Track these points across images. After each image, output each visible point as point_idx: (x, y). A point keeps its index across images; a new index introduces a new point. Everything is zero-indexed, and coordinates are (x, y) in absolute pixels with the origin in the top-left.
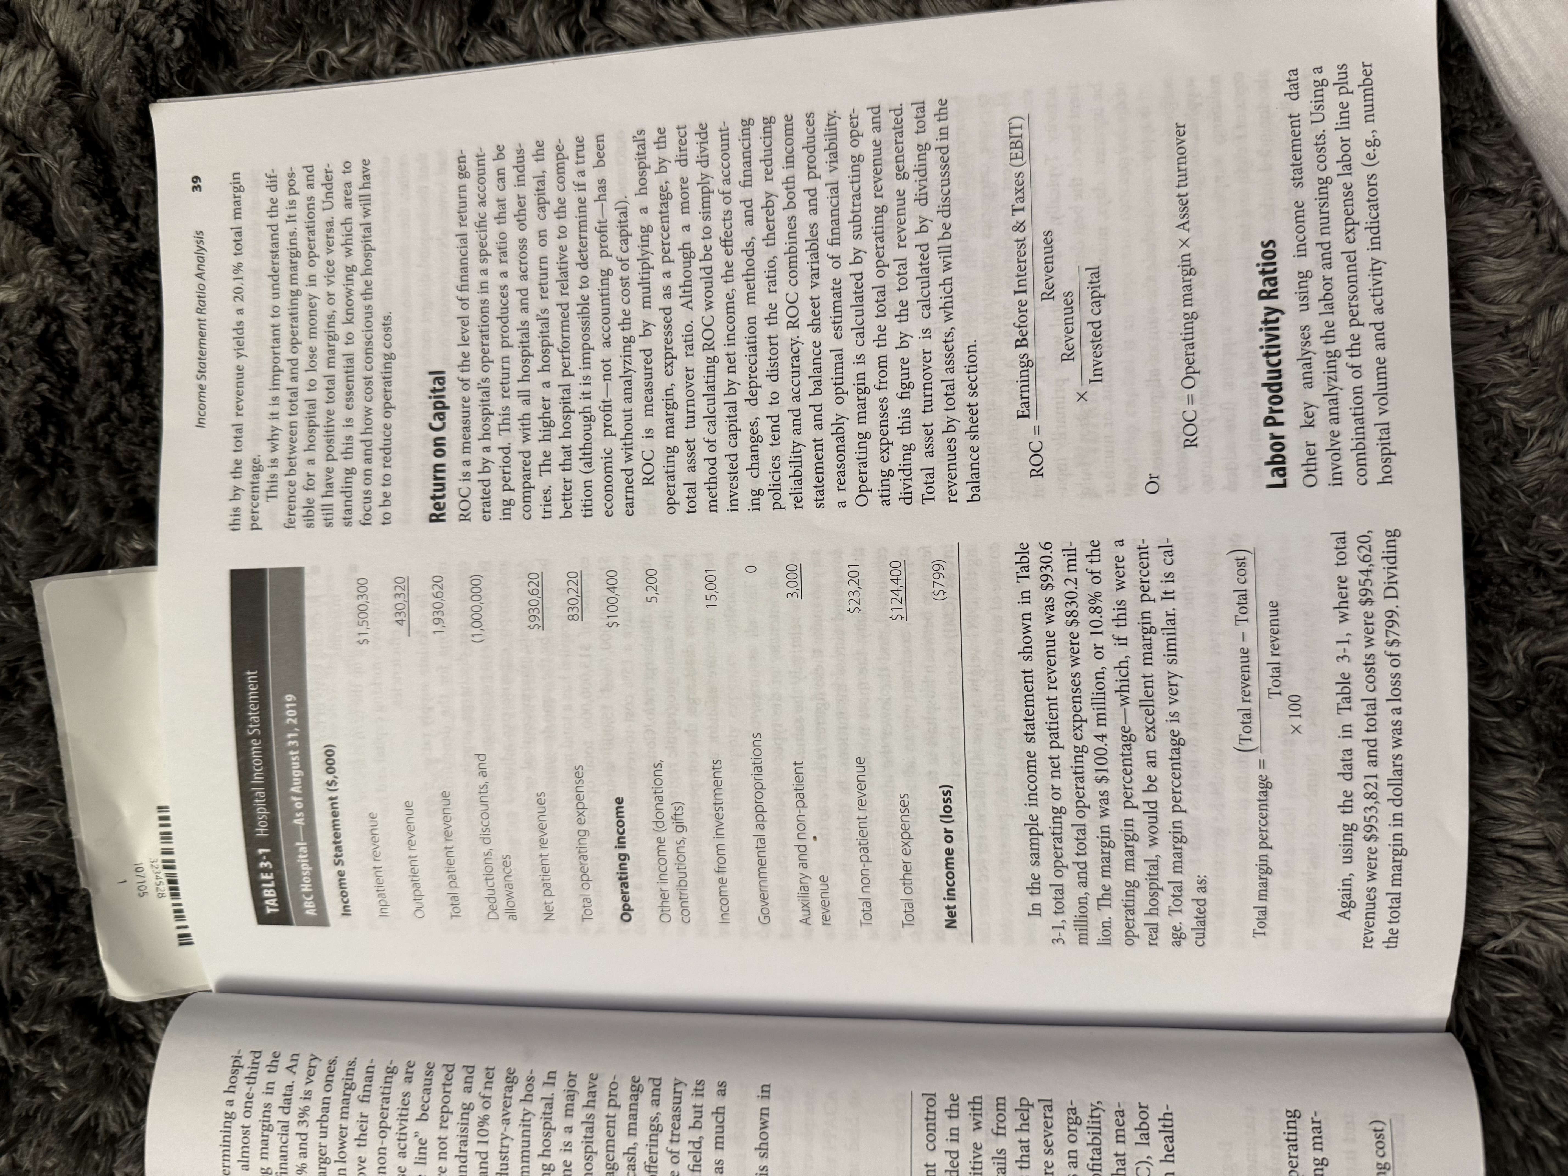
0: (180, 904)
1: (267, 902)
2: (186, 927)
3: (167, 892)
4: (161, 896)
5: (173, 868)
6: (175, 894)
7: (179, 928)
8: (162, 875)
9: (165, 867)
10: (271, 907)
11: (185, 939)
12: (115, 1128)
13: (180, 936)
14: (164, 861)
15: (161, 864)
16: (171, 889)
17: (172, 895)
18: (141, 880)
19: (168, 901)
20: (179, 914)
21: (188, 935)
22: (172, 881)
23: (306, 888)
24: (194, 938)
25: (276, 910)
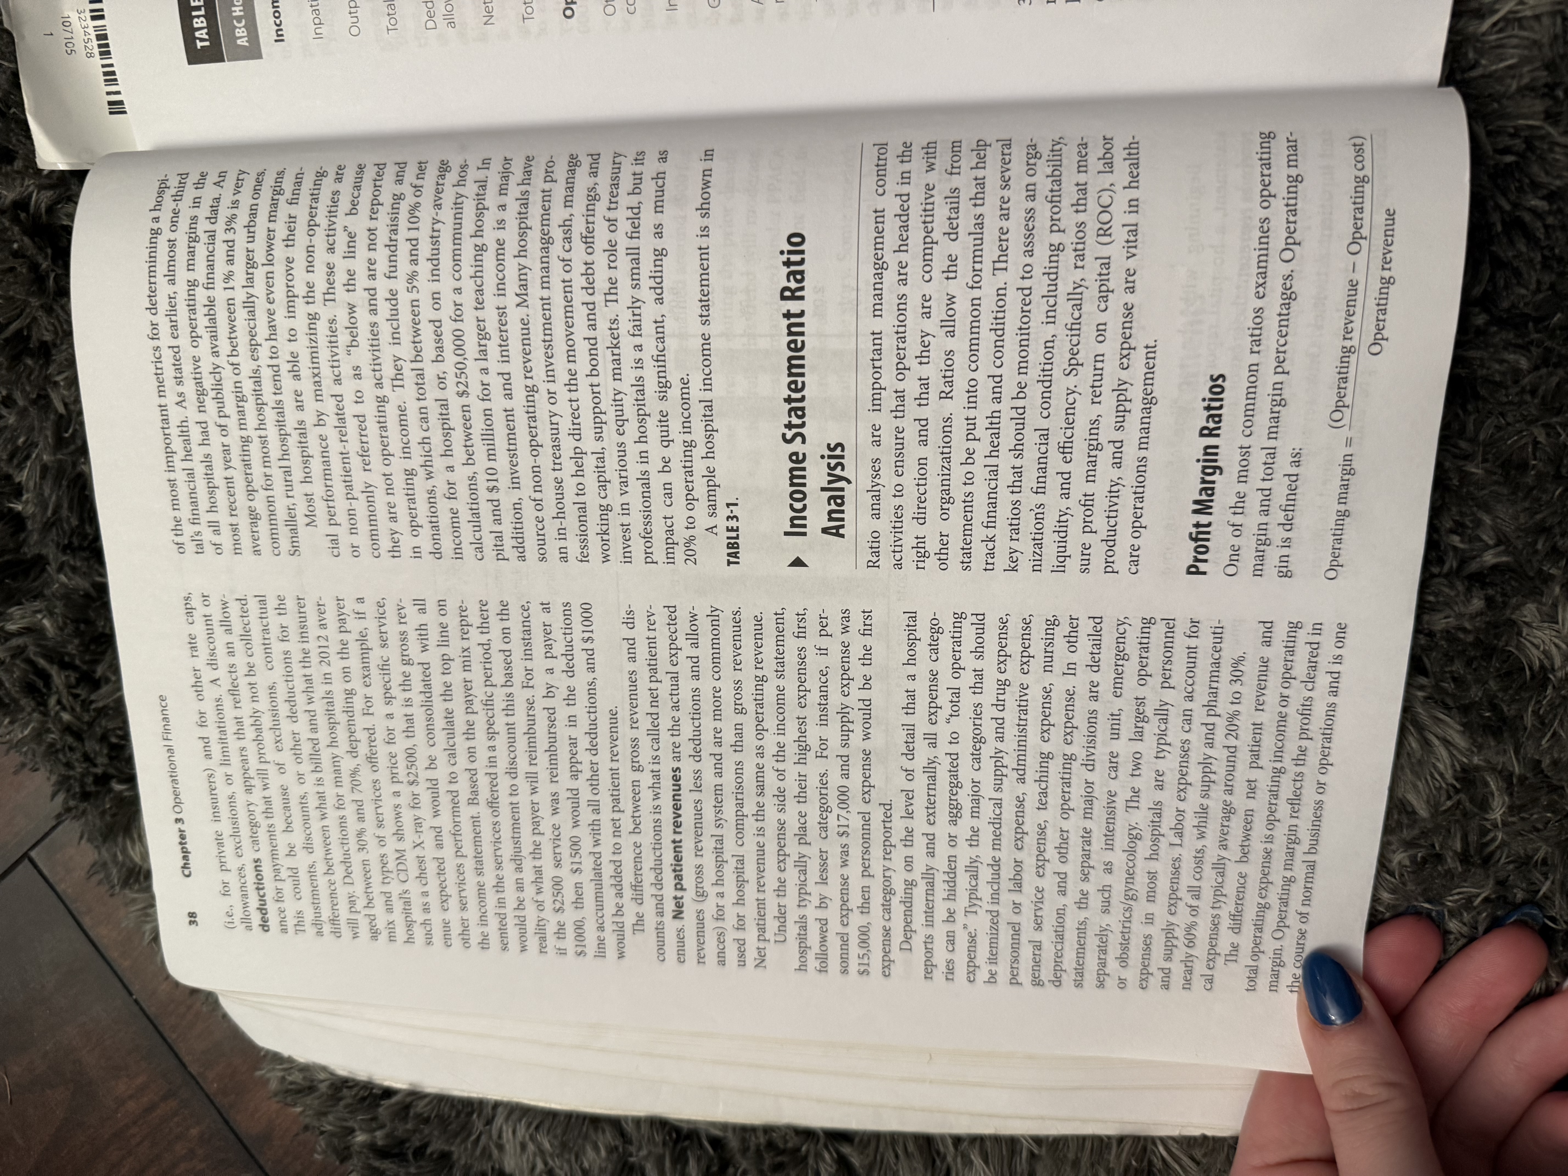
0: (111, 65)
1: (197, 34)
2: (118, 93)
3: (96, 51)
4: (90, 55)
5: (102, 17)
6: (105, 53)
7: (108, 93)
8: (91, 30)
9: (94, 18)
10: (202, 40)
11: (117, 107)
12: (48, 337)
13: (110, 103)
14: (92, 11)
15: (88, 15)
16: (100, 46)
17: (101, 53)
18: (69, 35)
19: (98, 61)
20: (110, 76)
21: (121, 103)
22: (102, 37)
23: (237, 11)
24: (127, 107)
25: (207, 44)
